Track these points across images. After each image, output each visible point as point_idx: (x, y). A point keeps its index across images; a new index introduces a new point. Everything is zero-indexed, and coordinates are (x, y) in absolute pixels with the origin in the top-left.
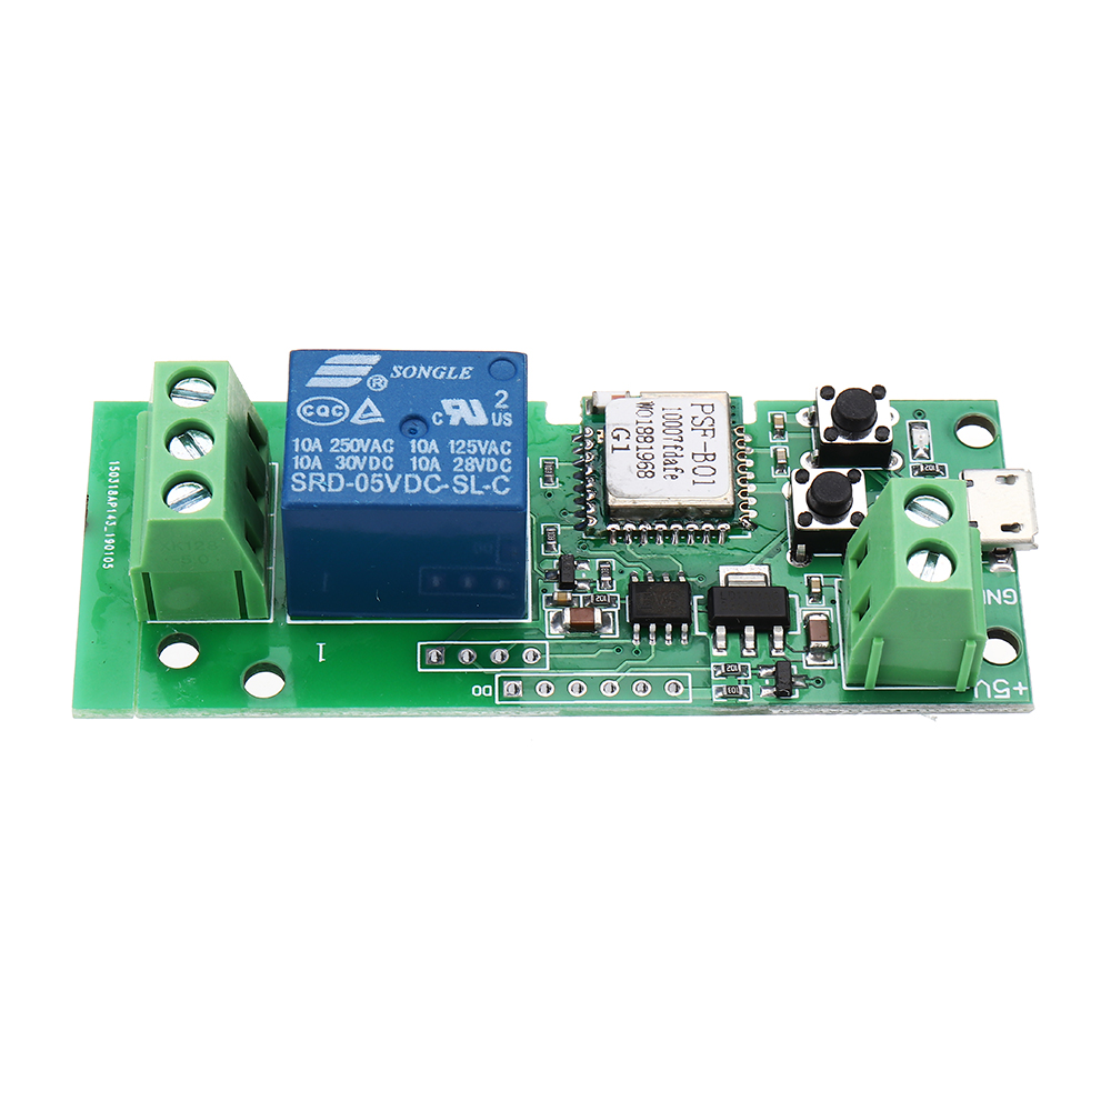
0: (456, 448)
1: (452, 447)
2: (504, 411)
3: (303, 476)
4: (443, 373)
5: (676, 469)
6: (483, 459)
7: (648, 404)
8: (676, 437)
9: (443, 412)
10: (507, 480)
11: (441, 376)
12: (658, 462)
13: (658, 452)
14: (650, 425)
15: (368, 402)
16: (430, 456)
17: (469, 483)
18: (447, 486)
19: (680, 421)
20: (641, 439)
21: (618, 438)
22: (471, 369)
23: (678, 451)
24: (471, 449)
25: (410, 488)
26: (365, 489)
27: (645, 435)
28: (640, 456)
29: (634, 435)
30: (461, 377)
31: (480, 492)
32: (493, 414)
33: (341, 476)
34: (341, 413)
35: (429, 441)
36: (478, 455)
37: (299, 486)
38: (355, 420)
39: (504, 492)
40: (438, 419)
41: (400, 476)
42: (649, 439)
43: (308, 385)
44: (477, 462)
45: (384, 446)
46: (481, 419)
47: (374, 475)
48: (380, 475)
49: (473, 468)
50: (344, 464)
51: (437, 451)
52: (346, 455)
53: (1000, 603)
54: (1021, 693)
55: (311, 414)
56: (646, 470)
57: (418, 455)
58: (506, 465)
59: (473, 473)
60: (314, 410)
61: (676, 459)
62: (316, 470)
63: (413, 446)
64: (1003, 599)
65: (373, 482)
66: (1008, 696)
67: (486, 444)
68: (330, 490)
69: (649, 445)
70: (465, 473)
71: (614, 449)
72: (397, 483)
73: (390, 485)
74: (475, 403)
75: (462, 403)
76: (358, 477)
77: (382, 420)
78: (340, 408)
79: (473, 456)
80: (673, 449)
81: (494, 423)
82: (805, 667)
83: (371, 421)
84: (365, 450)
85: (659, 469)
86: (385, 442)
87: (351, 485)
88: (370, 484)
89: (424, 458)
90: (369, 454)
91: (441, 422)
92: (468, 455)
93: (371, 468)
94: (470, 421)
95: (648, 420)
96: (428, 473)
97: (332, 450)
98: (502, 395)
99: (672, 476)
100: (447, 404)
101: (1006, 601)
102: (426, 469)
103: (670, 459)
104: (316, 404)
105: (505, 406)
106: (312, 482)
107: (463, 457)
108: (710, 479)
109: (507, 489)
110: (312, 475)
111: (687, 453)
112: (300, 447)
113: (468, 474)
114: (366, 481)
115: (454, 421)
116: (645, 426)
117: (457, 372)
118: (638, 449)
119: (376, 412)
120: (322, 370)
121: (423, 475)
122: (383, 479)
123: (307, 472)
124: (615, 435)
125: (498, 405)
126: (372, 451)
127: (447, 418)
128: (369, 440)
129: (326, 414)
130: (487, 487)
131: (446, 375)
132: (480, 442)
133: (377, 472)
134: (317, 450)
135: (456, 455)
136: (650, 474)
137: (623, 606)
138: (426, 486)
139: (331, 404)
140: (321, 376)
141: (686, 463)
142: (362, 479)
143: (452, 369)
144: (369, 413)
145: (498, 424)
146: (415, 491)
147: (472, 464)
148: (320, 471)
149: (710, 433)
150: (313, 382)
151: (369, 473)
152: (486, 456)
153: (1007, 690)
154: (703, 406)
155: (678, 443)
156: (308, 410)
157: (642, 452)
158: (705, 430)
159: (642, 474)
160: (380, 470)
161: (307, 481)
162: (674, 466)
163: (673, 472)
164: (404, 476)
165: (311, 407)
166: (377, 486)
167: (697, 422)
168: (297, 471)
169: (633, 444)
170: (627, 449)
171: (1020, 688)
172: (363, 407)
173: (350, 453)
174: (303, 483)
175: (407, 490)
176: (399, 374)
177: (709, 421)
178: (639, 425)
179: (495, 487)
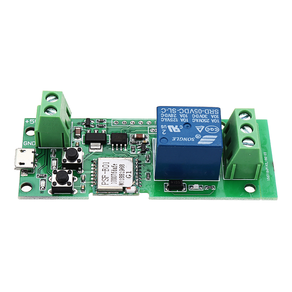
0: (176, 120)
1: (177, 120)
2: (163, 129)
3: (215, 113)
4: (180, 139)
5: (113, 167)
6: (168, 117)
7: (121, 185)
8: (113, 175)
9: (180, 129)
10: (162, 112)
11: (181, 138)
12: (118, 169)
13: (118, 172)
14: (120, 179)
15: (200, 131)
16: (183, 118)
17: (172, 111)
18: (178, 110)
19: (112, 180)
20: (123, 175)
21: (129, 175)
22: (173, 140)
23: (113, 172)
24: (172, 119)
25: (187, 110)
26: (199, 110)
27: (122, 176)
28: (123, 170)
29: (125, 176)
30: (175, 138)
31: (169, 109)
32: (166, 128)
33: (206, 113)
34: (207, 129)
35: (183, 121)
36: (170, 118)
37: (216, 111)
38: (203, 127)
39: (163, 109)
40: (181, 127)
41: (190, 113)
42: (121, 175)
43: (217, 136)
44: (170, 116)
45: (195, 120)
46: (169, 127)
47: (197, 113)
48: (195, 113)
49: (171, 114)
50: (205, 116)
51: (181, 119)
52: (205, 118)
53: (28, 142)
54: (27, 120)
55: (215, 129)
56: (122, 167)
57: (186, 118)
58: (162, 115)
59: (171, 113)
60: (214, 130)
61: (113, 170)
62: (212, 115)
63: (187, 120)
64: (27, 143)
65: (197, 112)
66: (31, 120)
67: (168, 120)
68: (208, 110)
69: (121, 173)
70: (173, 114)
71: (131, 172)
72: (191, 111)
73: (193, 111)
74: (171, 131)
75: (175, 131)
76: (201, 113)
77: (196, 127)
78: (207, 130)
79: (171, 118)
80: (114, 172)
81: (166, 126)
82: (82, 127)
83: (199, 127)
84: (200, 119)
85: (118, 167)
86: (195, 121)
87: (203, 111)
88: (198, 111)
89: (184, 117)
90: (199, 118)
91: (180, 126)
92: (172, 118)
93: (198, 115)
94: (172, 126)
95: (121, 180)
96: (183, 114)
97: (209, 119)
98: (164, 133)
99: (115, 165)
100: (179, 131)
101: (27, 142)
102: (183, 115)
103: (115, 170)
104: (214, 131)
105: (163, 130)
106: (213, 112)
107: (174, 117)
108: (104, 164)
109: (162, 109)
110: (213, 113)
111: (110, 171)
112: (217, 120)
113: (172, 113)
114: (199, 112)
115: (177, 126)
116: (122, 179)
117: (176, 139)
118: (124, 172)
119: (198, 129)
120: (214, 140)
121: (184, 113)
122: (195, 112)
123: (215, 114)
124: (130, 176)
125: (165, 130)
126: (198, 119)
127: (179, 127)
128: (199, 122)
129: (211, 129)
130: (167, 110)
131: (179, 138)
132: (170, 121)
133: (196, 114)
134: (213, 120)
135: (175, 118)
136: (121, 165)
137: (129, 142)
138: (183, 111)
139: (210, 131)
140: (214, 138)
141: (111, 168)
142: (200, 112)
143: (178, 140)
144: (200, 129)
145: (165, 126)
146: (186, 109)
147: (172, 116)
148: (211, 114)
149: (104, 176)
150: (216, 137)
151: (198, 113)
152: (168, 118)
153: (31, 121)
154: (105, 184)
155: (113, 174)
156: (216, 130)
157: (123, 171)
158: (105, 177)
159: (123, 165)
160: (195, 114)
161: (214, 112)
162: (114, 167)
163: (114, 166)
164: (189, 113)
165: (215, 130)
166: (196, 111)
167: (107, 180)
168: (218, 114)
169: (125, 174)
170: (127, 172)
171: (27, 122)
172: (201, 130)
173: (204, 119)
174: (215, 111)
175: (188, 109)
176: (192, 139)
177: (103, 180)
178: (123, 179)
179: (165, 110)
